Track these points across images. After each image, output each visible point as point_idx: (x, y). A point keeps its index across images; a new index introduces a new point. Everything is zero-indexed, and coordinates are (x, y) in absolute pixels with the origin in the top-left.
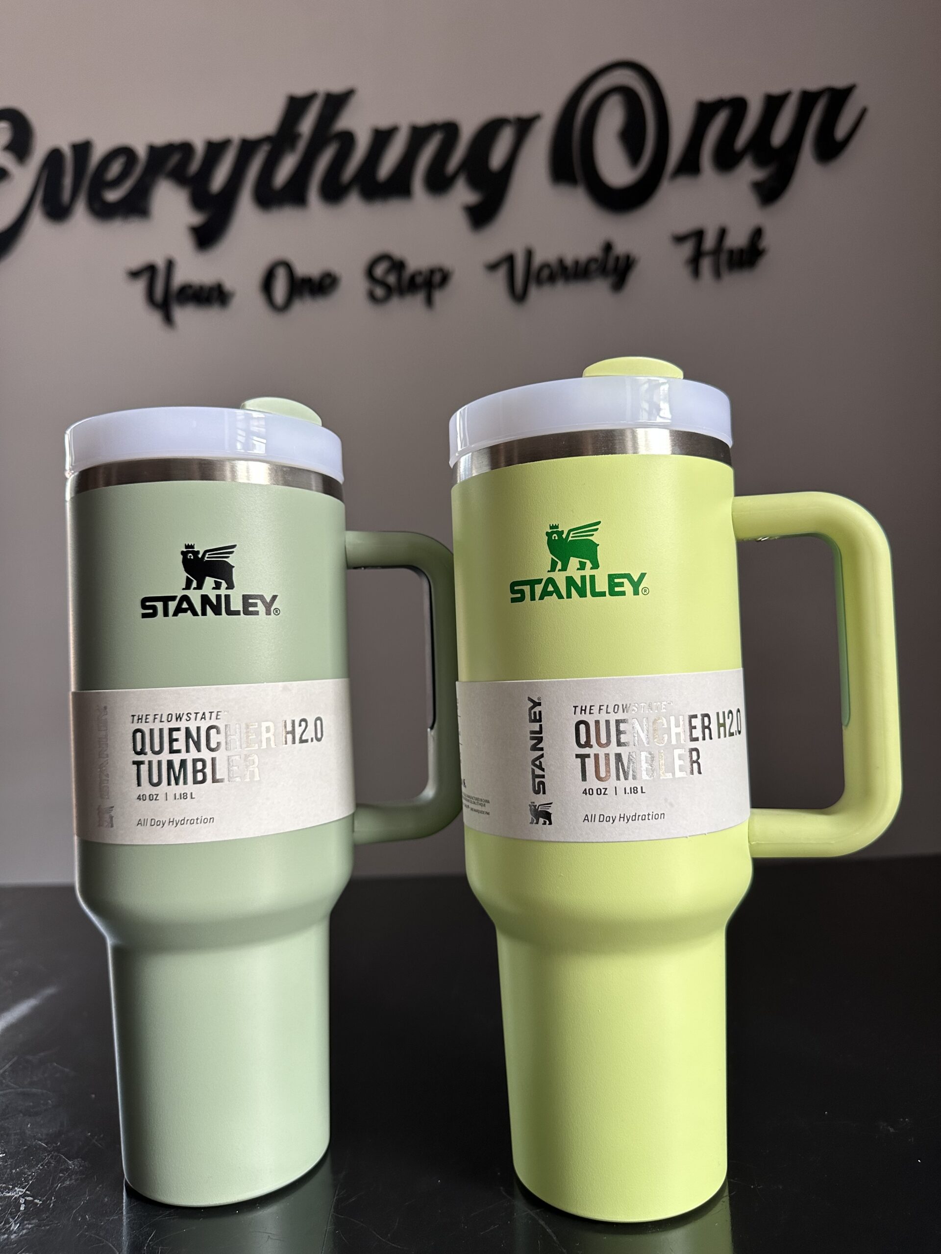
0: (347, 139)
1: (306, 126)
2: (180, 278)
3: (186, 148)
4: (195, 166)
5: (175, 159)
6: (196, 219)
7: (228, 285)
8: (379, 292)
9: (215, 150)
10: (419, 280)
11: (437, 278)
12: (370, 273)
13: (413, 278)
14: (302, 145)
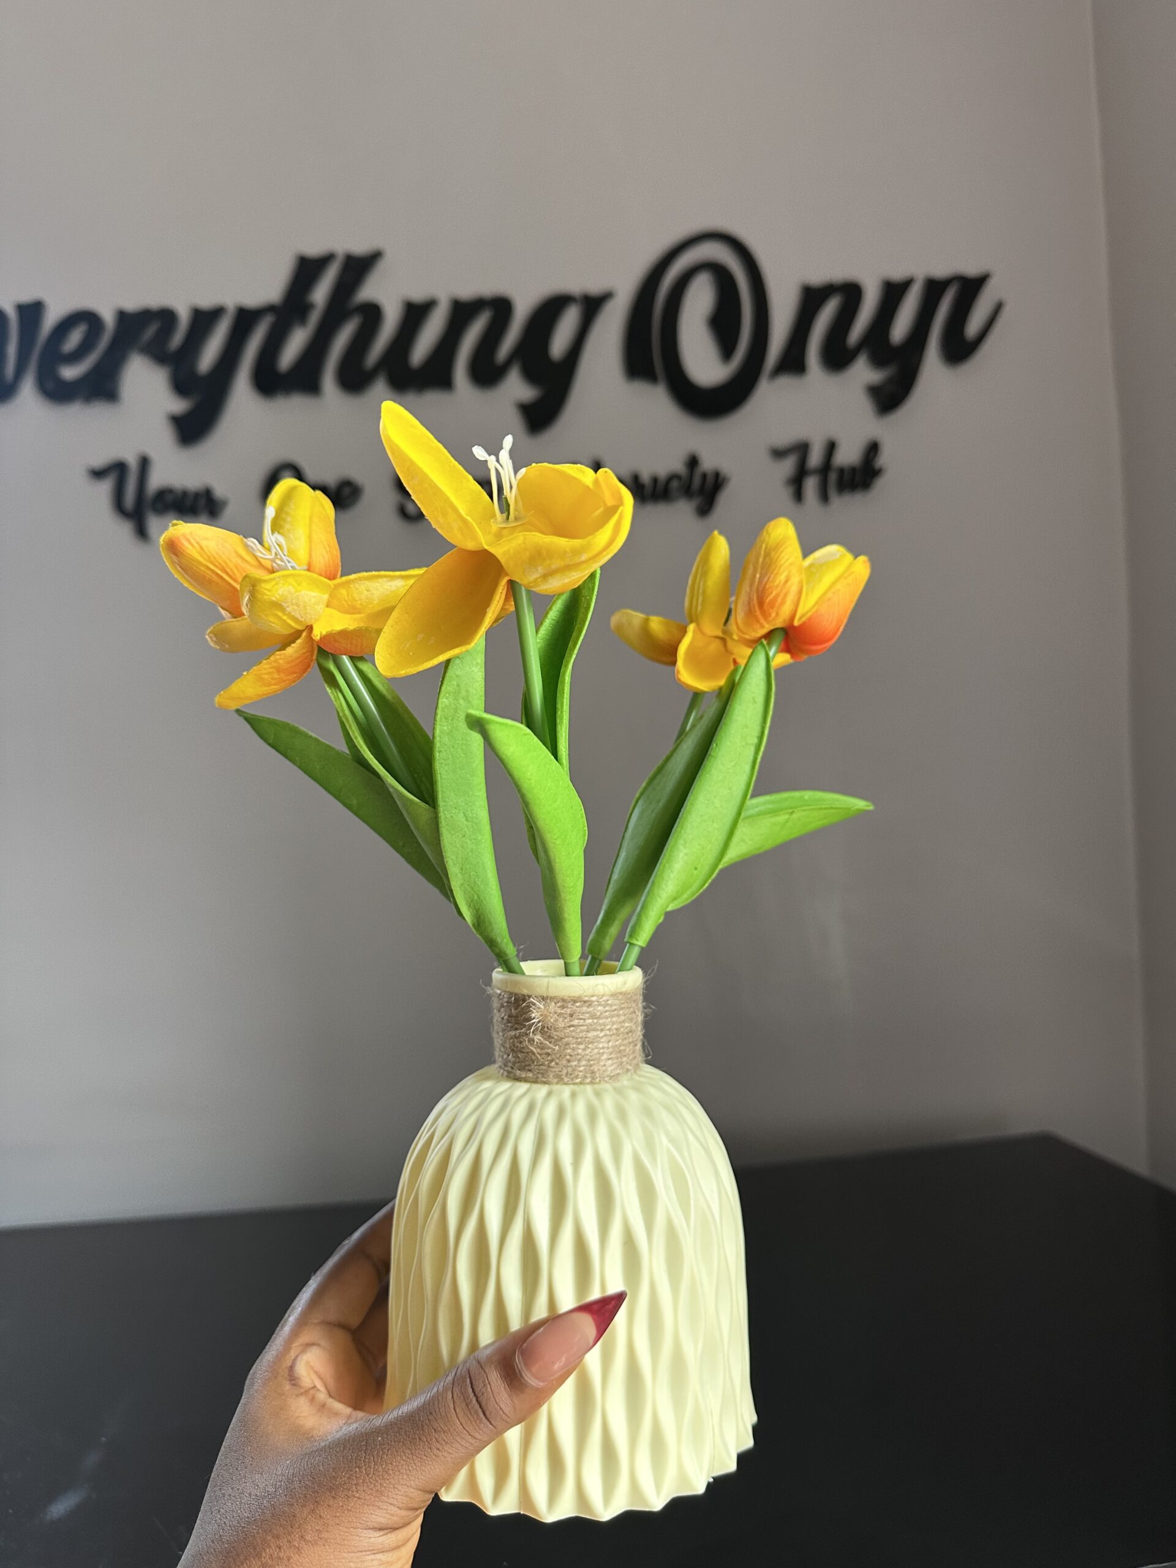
0: (372, 313)
1: (320, 294)
2: (157, 480)
3: (167, 317)
4: (177, 339)
5: (150, 332)
6: (178, 406)
7: (219, 492)
9: (204, 320)
14: (314, 318)
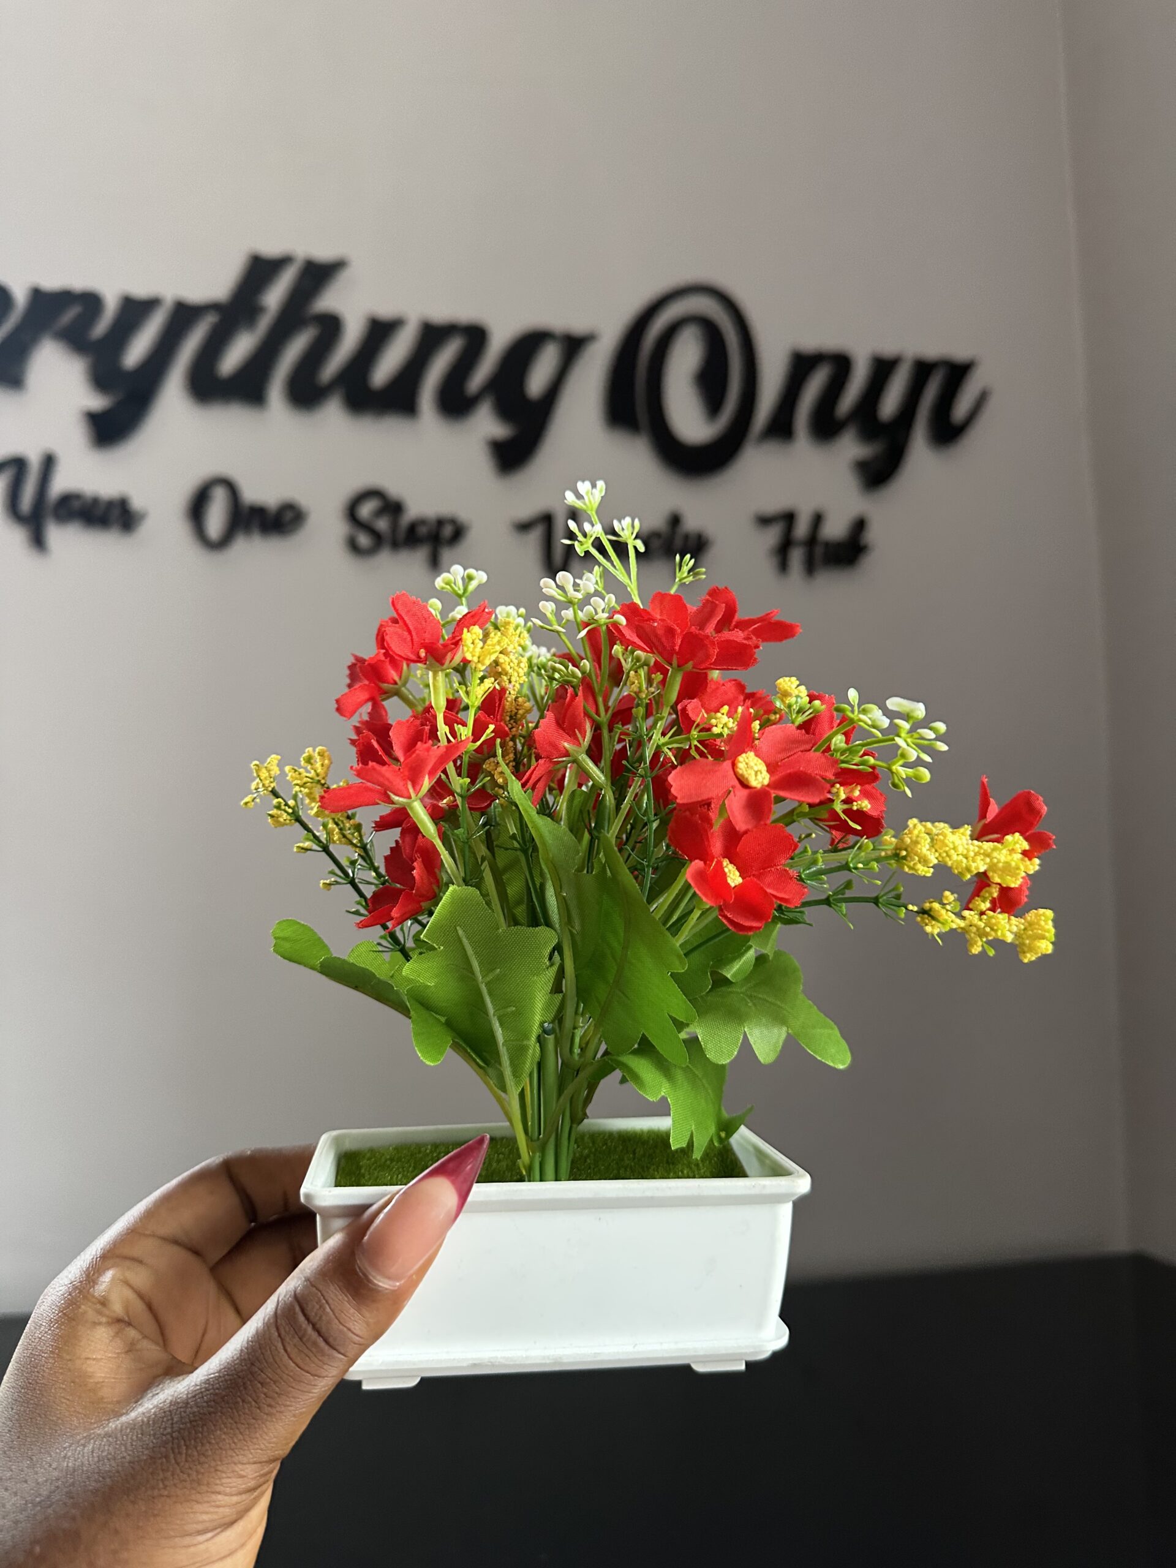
0: (331, 325)
1: (274, 297)
2: (62, 483)
3: (91, 302)
4: (101, 327)
5: (70, 314)
6: (97, 402)
7: (137, 503)
8: (364, 540)
9: (136, 310)
10: (423, 530)
11: (448, 531)
12: (352, 512)
13: (413, 528)
14: (264, 323)
